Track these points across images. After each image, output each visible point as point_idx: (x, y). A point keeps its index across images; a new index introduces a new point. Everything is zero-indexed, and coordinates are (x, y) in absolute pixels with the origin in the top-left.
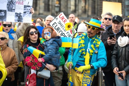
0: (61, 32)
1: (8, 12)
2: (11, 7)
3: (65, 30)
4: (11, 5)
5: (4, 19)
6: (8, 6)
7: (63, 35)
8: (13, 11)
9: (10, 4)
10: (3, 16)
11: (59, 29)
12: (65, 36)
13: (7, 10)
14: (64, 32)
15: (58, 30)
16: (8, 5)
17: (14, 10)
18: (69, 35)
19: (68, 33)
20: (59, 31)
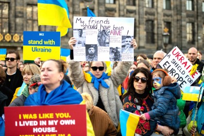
0: (177, 76)
1: (99, 47)
2: (104, 40)
3: (183, 73)
4: (103, 36)
5: (94, 58)
6: (99, 38)
7: (181, 79)
8: (106, 45)
9: (102, 34)
10: (93, 54)
11: (174, 71)
12: (184, 81)
13: (98, 45)
14: (181, 75)
15: (172, 72)
16: (98, 36)
17: (108, 43)
18: (189, 80)
19: (188, 77)
20: (174, 74)
